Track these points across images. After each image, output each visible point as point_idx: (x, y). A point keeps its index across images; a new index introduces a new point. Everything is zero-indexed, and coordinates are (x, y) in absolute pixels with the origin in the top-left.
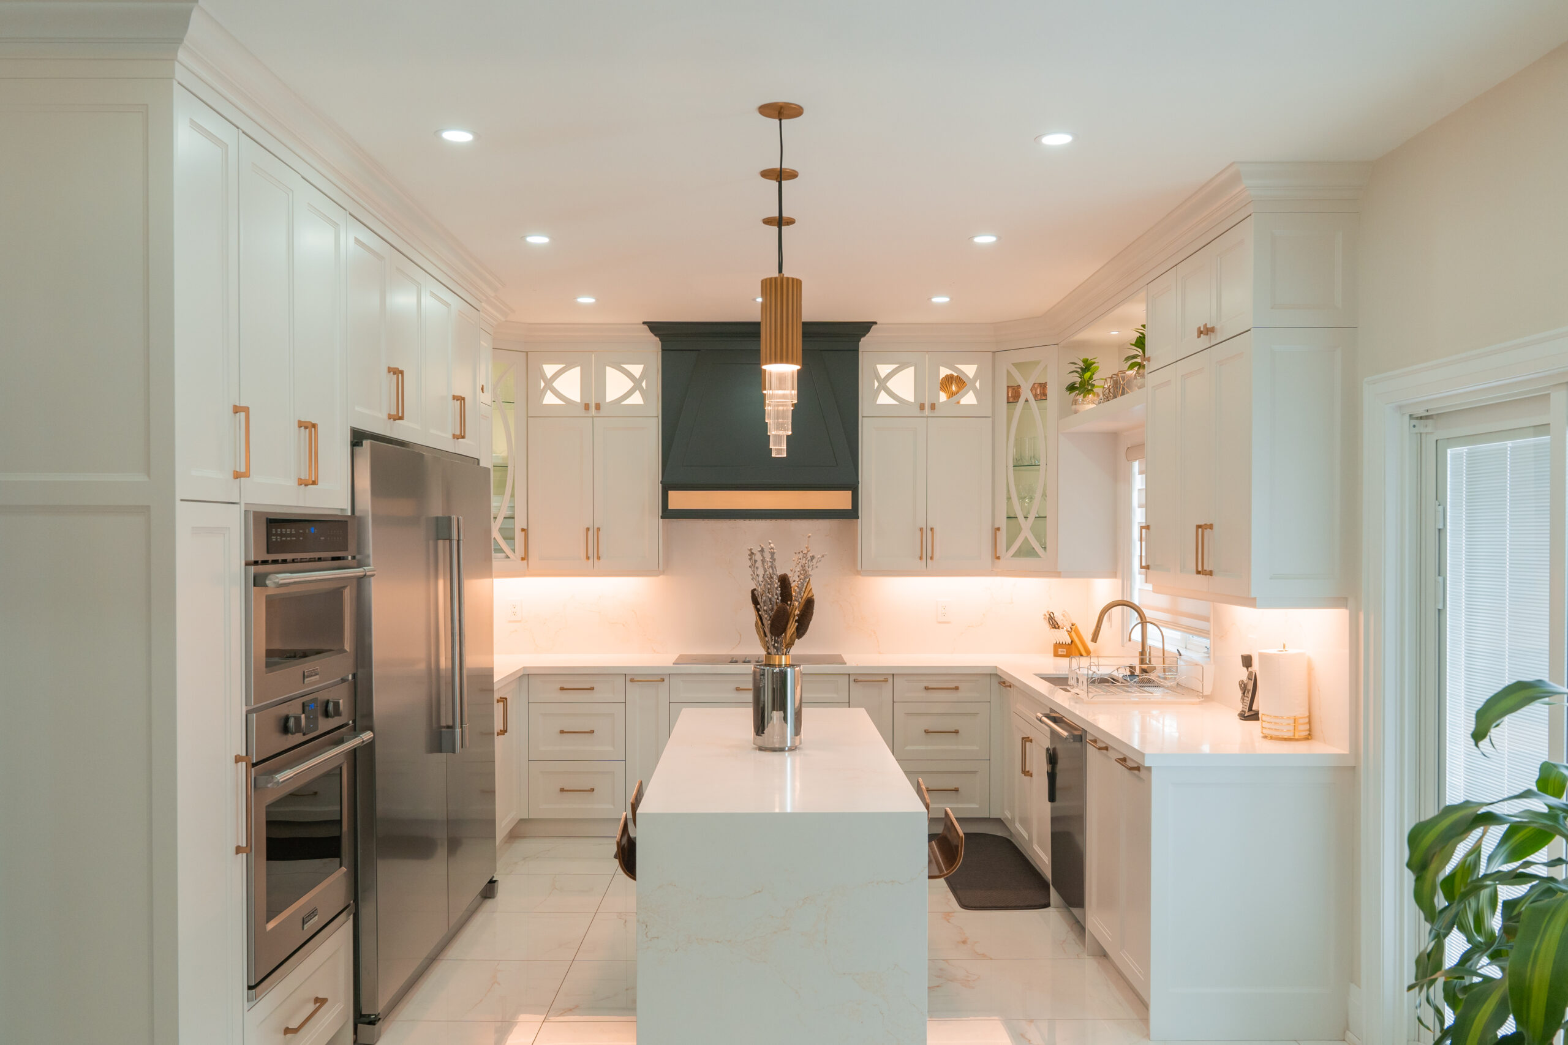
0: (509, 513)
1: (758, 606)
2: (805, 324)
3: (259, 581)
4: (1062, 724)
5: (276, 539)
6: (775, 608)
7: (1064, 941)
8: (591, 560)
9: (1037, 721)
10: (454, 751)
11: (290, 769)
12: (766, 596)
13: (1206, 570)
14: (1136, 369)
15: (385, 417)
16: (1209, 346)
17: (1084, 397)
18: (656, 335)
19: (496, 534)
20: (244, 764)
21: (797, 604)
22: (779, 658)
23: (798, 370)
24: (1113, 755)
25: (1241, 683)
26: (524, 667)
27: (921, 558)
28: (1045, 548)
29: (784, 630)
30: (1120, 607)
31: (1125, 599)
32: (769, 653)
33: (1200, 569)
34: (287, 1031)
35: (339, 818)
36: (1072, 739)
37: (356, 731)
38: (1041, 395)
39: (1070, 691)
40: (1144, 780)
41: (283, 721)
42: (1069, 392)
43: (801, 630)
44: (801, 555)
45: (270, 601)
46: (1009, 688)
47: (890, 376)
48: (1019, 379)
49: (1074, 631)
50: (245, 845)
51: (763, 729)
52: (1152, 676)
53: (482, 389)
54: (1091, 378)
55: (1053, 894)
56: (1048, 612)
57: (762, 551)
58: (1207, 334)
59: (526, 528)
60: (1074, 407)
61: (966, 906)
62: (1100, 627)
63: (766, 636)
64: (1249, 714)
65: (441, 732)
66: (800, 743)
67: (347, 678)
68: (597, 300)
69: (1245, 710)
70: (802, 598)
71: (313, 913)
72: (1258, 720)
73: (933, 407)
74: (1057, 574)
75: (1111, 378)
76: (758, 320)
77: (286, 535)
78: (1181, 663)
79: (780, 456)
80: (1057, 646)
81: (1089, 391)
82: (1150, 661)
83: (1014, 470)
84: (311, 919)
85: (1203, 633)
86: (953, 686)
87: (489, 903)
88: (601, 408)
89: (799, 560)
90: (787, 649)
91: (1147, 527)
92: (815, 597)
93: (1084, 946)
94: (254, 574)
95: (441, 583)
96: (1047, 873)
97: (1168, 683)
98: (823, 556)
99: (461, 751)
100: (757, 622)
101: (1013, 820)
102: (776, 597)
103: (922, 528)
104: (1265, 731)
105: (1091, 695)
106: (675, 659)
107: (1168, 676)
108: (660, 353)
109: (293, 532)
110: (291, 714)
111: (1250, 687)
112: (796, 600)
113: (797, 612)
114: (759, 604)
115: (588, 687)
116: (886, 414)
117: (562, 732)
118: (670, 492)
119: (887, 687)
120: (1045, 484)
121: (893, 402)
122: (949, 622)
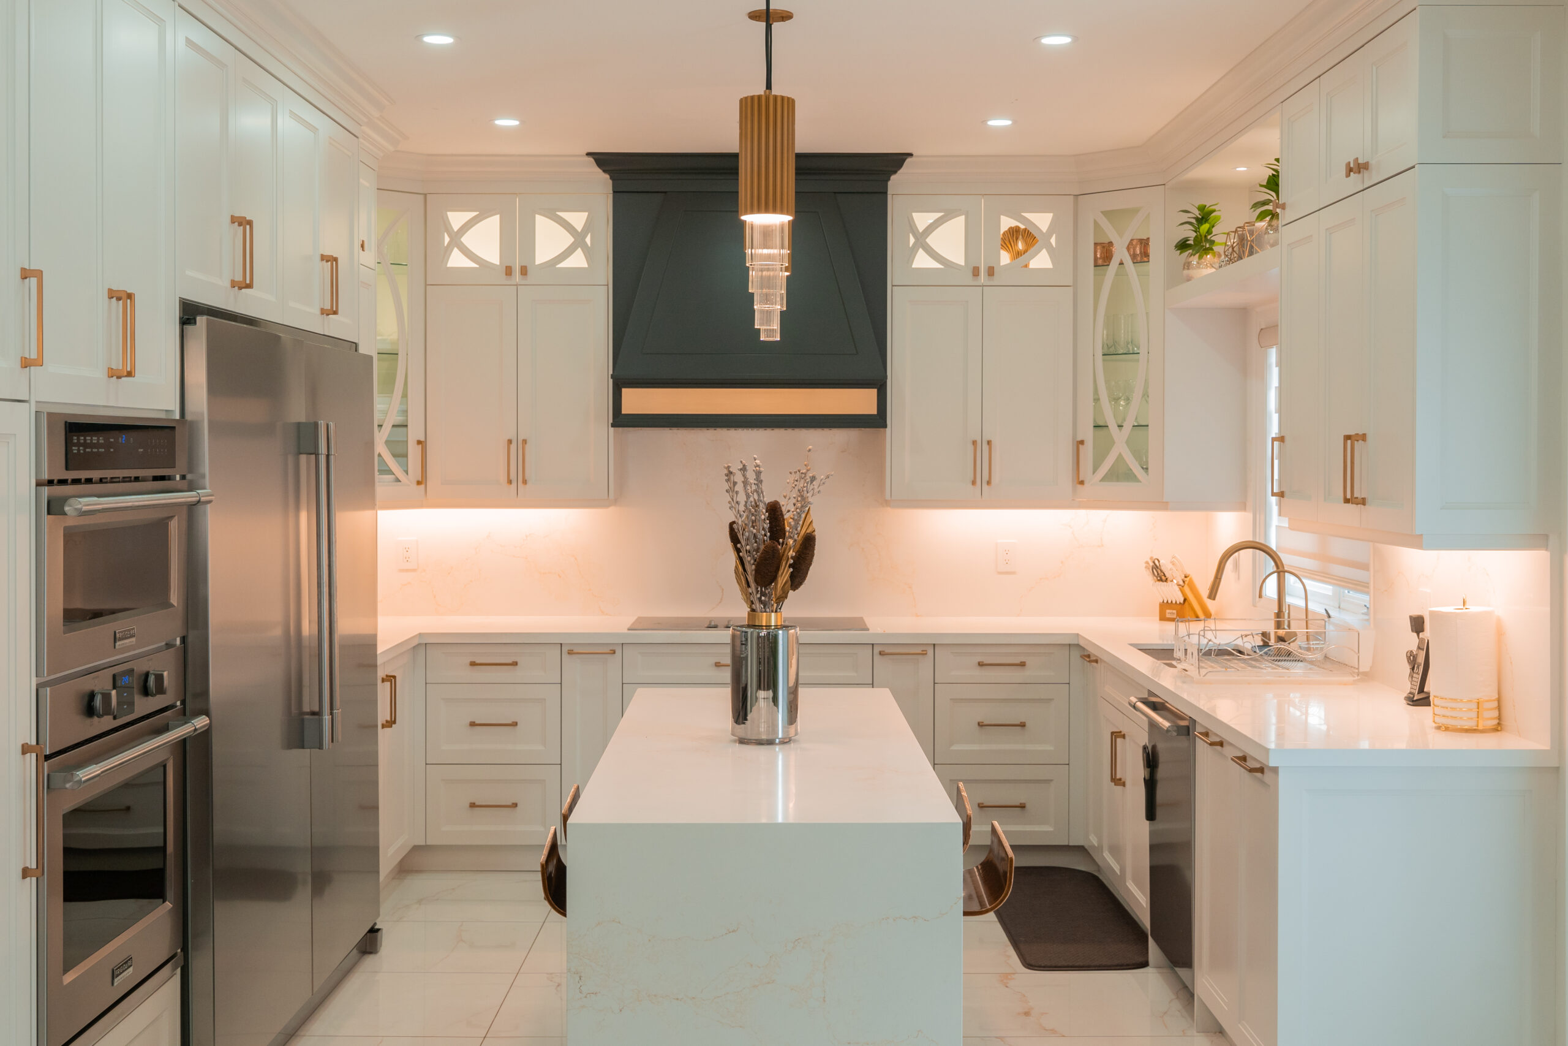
0: (399, 419)
1: (739, 545)
2: (799, 156)
3: (54, 507)
4: (1162, 712)
5: (79, 450)
6: (762, 547)
7: (1165, 1013)
8: (514, 484)
9: (1130, 707)
10: (321, 747)
11: (96, 764)
12: (749, 531)
13: (1357, 498)
14: (1268, 219)
15: (228, 284)
16: (1362, 189)
17: (1200, 257)
18: (604, 171)
19: (380, 448)
20: (34, 755)
21: (791, 542)
22: (767, 615)
23: (789, 221)
24: (1230, 752)
25: (1408, 654)
26: (420, 634)
27: (974, 483)
28: (1146, 469)
29: (774, 579)
30: (1251, 550)
31: (1257, 541)
32: (753, 610)
33: (1349, 496)
35: (161, 844)
36: (1175, 731)
37: (185, 715)
38: (1142, 257)
39: (1176, 667)
40: (1269, 786)
41: (86, 699)
42: (1179, 251)
43: (797, 579)
44: (797, 476)
45: (71, 537)
46: (1095, 664)
47: (931, 229)
48: (1112, 235)
49: (1188, 585)
50: (34, 866)
51: (746, 715)
52: (1292, 647)
53: (362, 246)
54: (1209, 232)
55: (1154, 950)
56: (1151, 558)
57: (744, 469)
58: (1359, 172)
59: (422, 439)
60: (1186, 272)
61: (1031, 965)
62: (1220, 579)
63: (749, 586)
64: (1420, 699)
65: (303, 720)
66: (796, 734)
67: (174, 643)
68: (522, 122)
69: (1413, 691)
70: (798, 534)
71: (127, 963)
72: (1430, 706)
73: (991, 272)
74: (1161, 505)
75: (1236, 232)
76: (737, 151)
77: (92, 445)
78: (1330, 628)
79: (771, 339)
80: (1165, 606)
81: (1207, 250)
82: (1289, 626)
83: (1104, 360)
84: (123, 971)
85: (1360, 586)
86: (1017, 661)
87: (369, 961)
88: (529, 273)
89: (796, 483)
90: (778, 604)
91: (1281, 439)
92: (816, 533)
93: (1192, 1016)
94: (48, 497)
95: (303, 516)
96: (1145, 920)
97: (1310, 656)
98: (828, 477)
99: (330, 747)
100: (736, 568)
101: (1100, 848)
102: (763, 533)
103: (976, 441)
104: (1437, 719)
105: (1203, 672)
106: (630, 624)
107: (1312, 646)
108: (611, 196)
109: (101, 441)
110: (97, 690)
111: (1421, 659)
112: (791, 537)
113: (792, 553)
114: (739, 542)
115: (510, 661)
116: (925, 281)
117: (473, 724)
118: (624, 390)
119: (926, 663)
120: (1146, 382)
121: (936, 265)
122: (1013, 573)
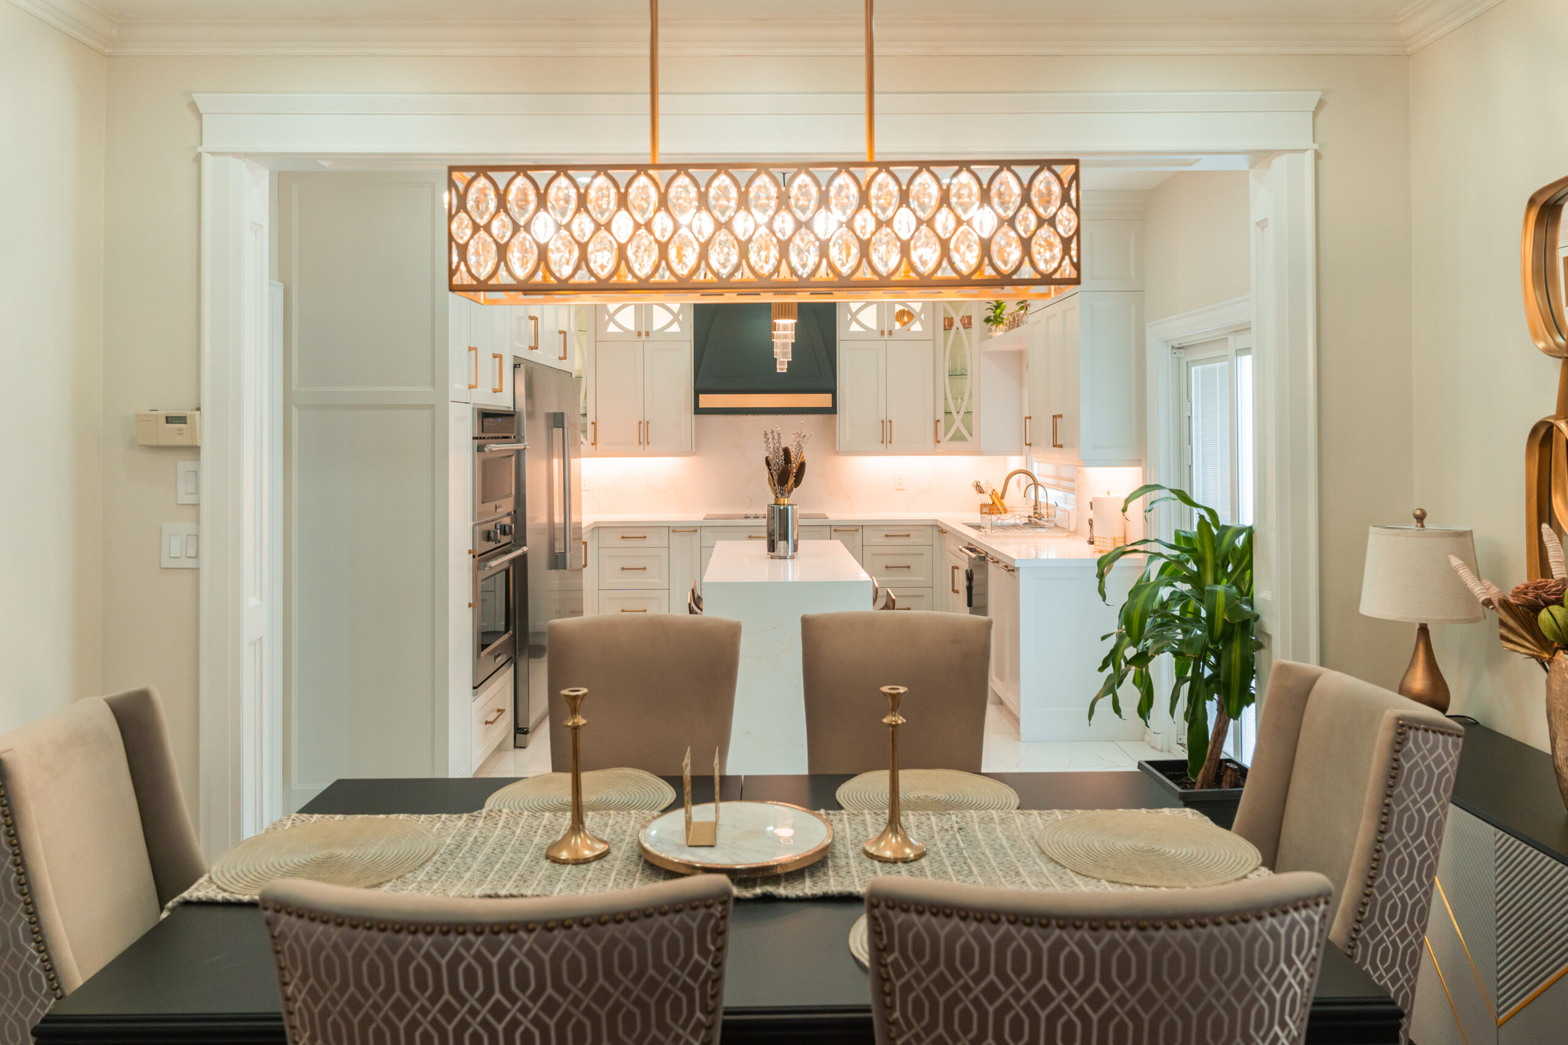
0: (584, 411)
3: (480, 449)
4: (974, 552)
5: (486, 424)
6: (781, 468)
8: (642, 445)
9: (959, 553)
10: (564, 571)
11: (494, 561)
12: (775, 461)
13: (1059, 445)
14: (1024, 310)
15: (530, 348)
16: (1059, 300)
17: (996, 326)
20: (472, 555)
21: (794, 466)
22: (783, 500)
23: (796, 322)
24: (1001, 565)
25: (1089, 519)
26: (596, 522)
27: (882, 442)
28: (971, 435)
29: (786, 482)
30: (1022, 473)
31: (1024, 469)
32: (777, 497)
33: (1056, 444)
34: (487, 723)
36: (980, 561)
37: (518, 545)
38: (968, 325)
39: (983, 533)
40: (1016, 577)
41: (487, 533)
42: (986, 323)
43: (797, 483)
44: (797, 436)
45: (485, 460)
46: (944, 533)
47: (859, 311)
48: (953, 314)
49: (993, 493)
50: (472, 603)
51: (774, 549)
52: (1041, 522)
54: (1001, 313)
56: (975, 481)
57: (773, 432)
60: (989, 334)
62: (1006, 489)
63: (775, 486)
65: (555, 557)
66: (797, 556)
67: (516, 513)
69: (1091, 537)
70: (798, 462)
71: (499, 654)
72: (1094, 544)
73: (890, 333)
74: (980, 453)
75: (1012, 315)
77: (489, 422)
78: (1057, 511)
79: (782, 372)
80: (983, 506)
81: (1000, 323)
82: (1040, 512)
83: (949, 379)
84: (498, 657)
85: (1071, 490)
86: (906, 533)
89: (796, 438)
90: (788, 494)
91: (1030, 418)
94: (476, 445)
97: (1049, 525)
98: (811, 437)
99: (568, 572)
100: (769, 478)
103: (883, 421)
104: (1097, 547)
105: (1000, 535)
106: (704, 516)
107: (1050, 521)
109: (492, 421)
110: (490, 530)
112: (794, 464)
113: (795, 471)
114: (770, 466)
115: (642, 536)
116: (857, 338)
117: (623, 569)
118: (700, 396)
119: (858, 535)
120: (971, 389)
121: (862, 330)
122: (903, 490)
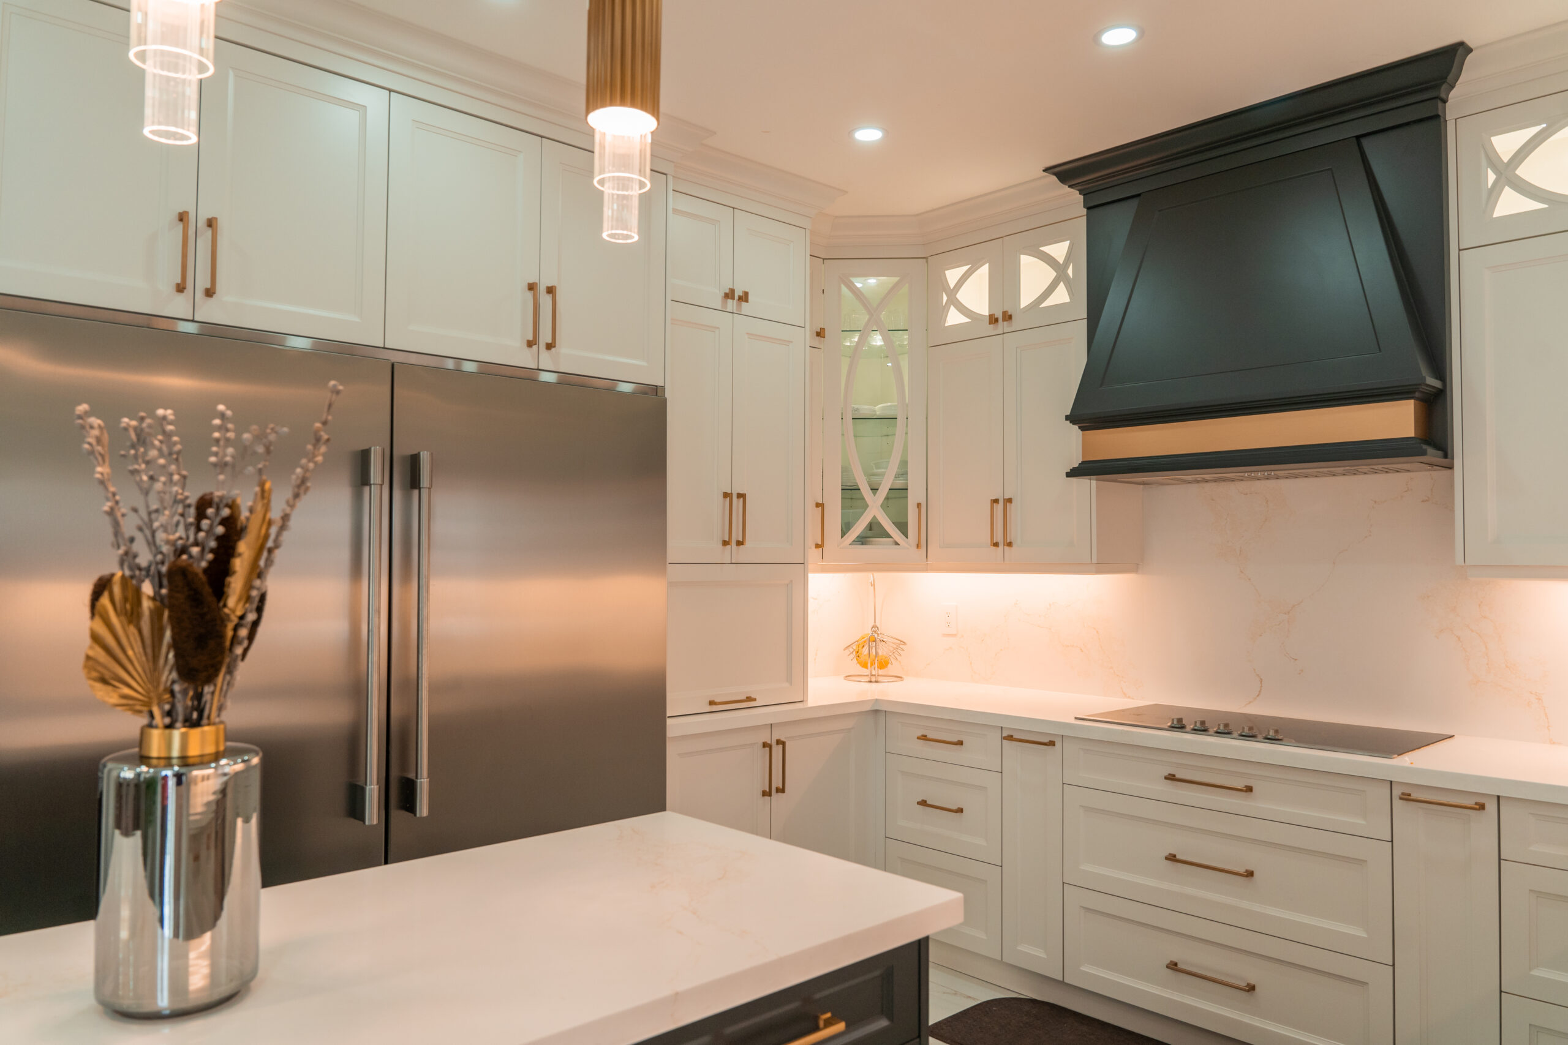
0: (897, 483)
8: (1000, 547)
18: (1071, 187)
19: (875, 511)
59: (924, 504)
88: (1013, 318)
108: (1084, 213)
115: (955, 740)
119: (1485, 825)
